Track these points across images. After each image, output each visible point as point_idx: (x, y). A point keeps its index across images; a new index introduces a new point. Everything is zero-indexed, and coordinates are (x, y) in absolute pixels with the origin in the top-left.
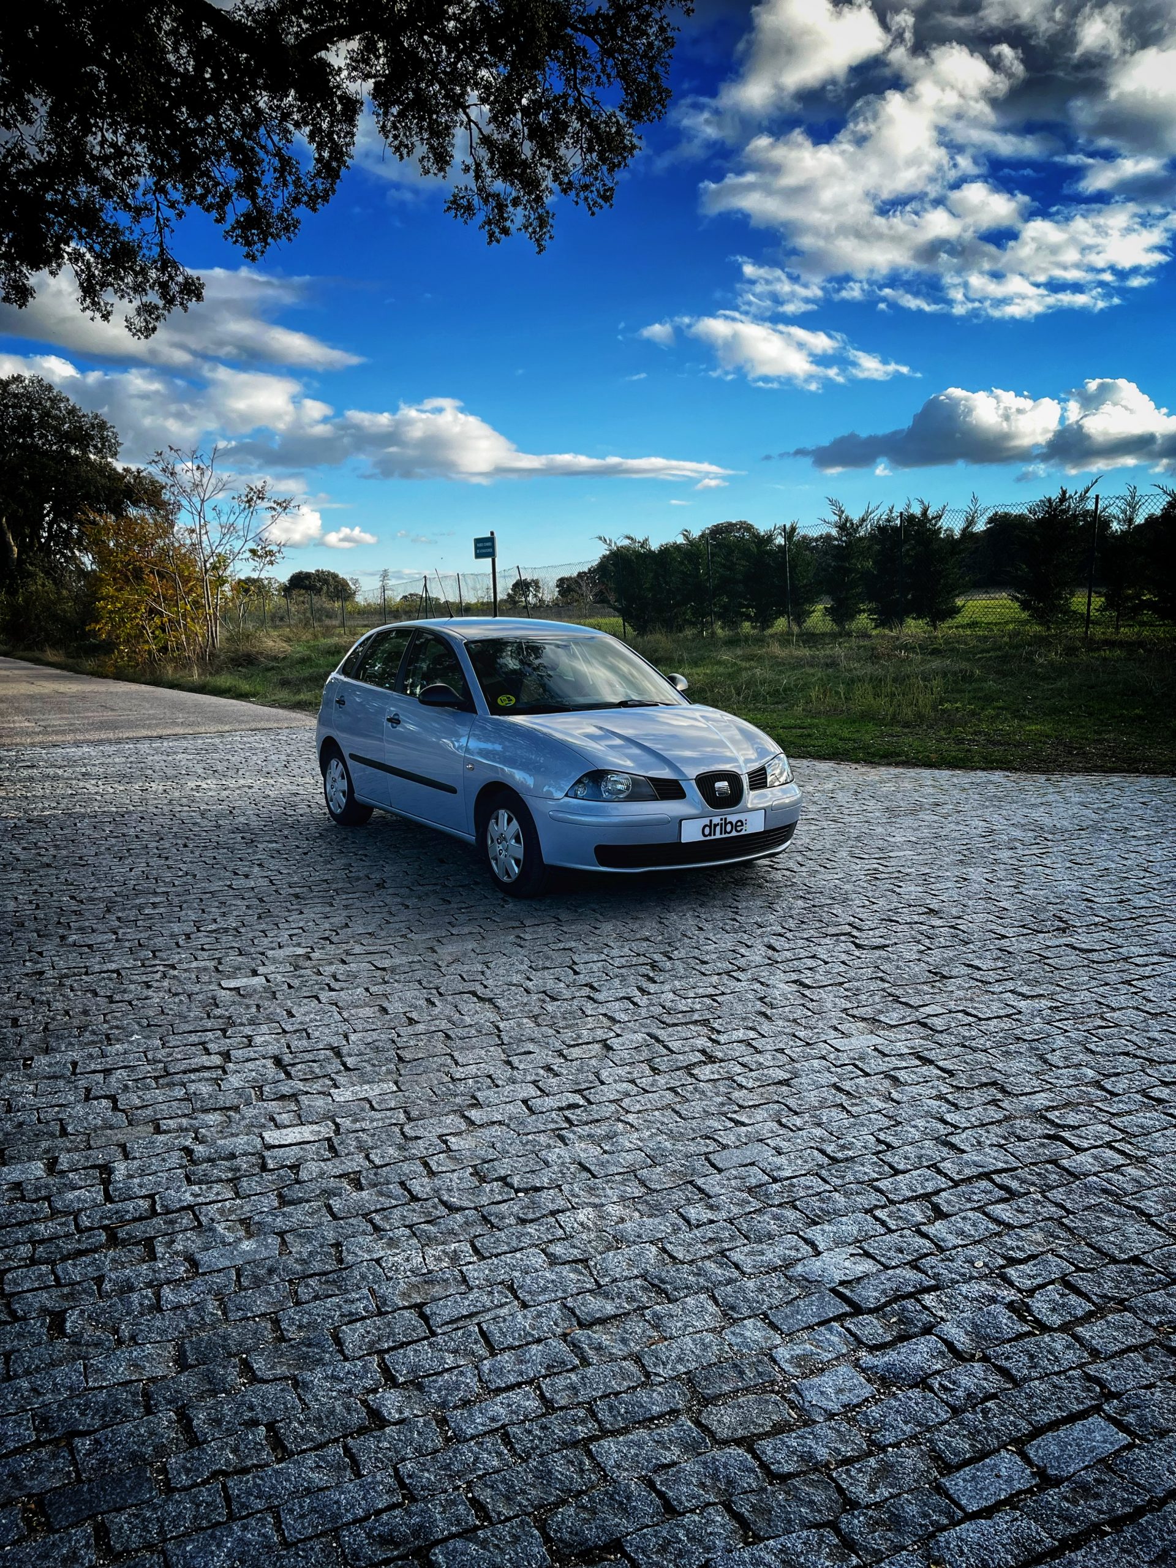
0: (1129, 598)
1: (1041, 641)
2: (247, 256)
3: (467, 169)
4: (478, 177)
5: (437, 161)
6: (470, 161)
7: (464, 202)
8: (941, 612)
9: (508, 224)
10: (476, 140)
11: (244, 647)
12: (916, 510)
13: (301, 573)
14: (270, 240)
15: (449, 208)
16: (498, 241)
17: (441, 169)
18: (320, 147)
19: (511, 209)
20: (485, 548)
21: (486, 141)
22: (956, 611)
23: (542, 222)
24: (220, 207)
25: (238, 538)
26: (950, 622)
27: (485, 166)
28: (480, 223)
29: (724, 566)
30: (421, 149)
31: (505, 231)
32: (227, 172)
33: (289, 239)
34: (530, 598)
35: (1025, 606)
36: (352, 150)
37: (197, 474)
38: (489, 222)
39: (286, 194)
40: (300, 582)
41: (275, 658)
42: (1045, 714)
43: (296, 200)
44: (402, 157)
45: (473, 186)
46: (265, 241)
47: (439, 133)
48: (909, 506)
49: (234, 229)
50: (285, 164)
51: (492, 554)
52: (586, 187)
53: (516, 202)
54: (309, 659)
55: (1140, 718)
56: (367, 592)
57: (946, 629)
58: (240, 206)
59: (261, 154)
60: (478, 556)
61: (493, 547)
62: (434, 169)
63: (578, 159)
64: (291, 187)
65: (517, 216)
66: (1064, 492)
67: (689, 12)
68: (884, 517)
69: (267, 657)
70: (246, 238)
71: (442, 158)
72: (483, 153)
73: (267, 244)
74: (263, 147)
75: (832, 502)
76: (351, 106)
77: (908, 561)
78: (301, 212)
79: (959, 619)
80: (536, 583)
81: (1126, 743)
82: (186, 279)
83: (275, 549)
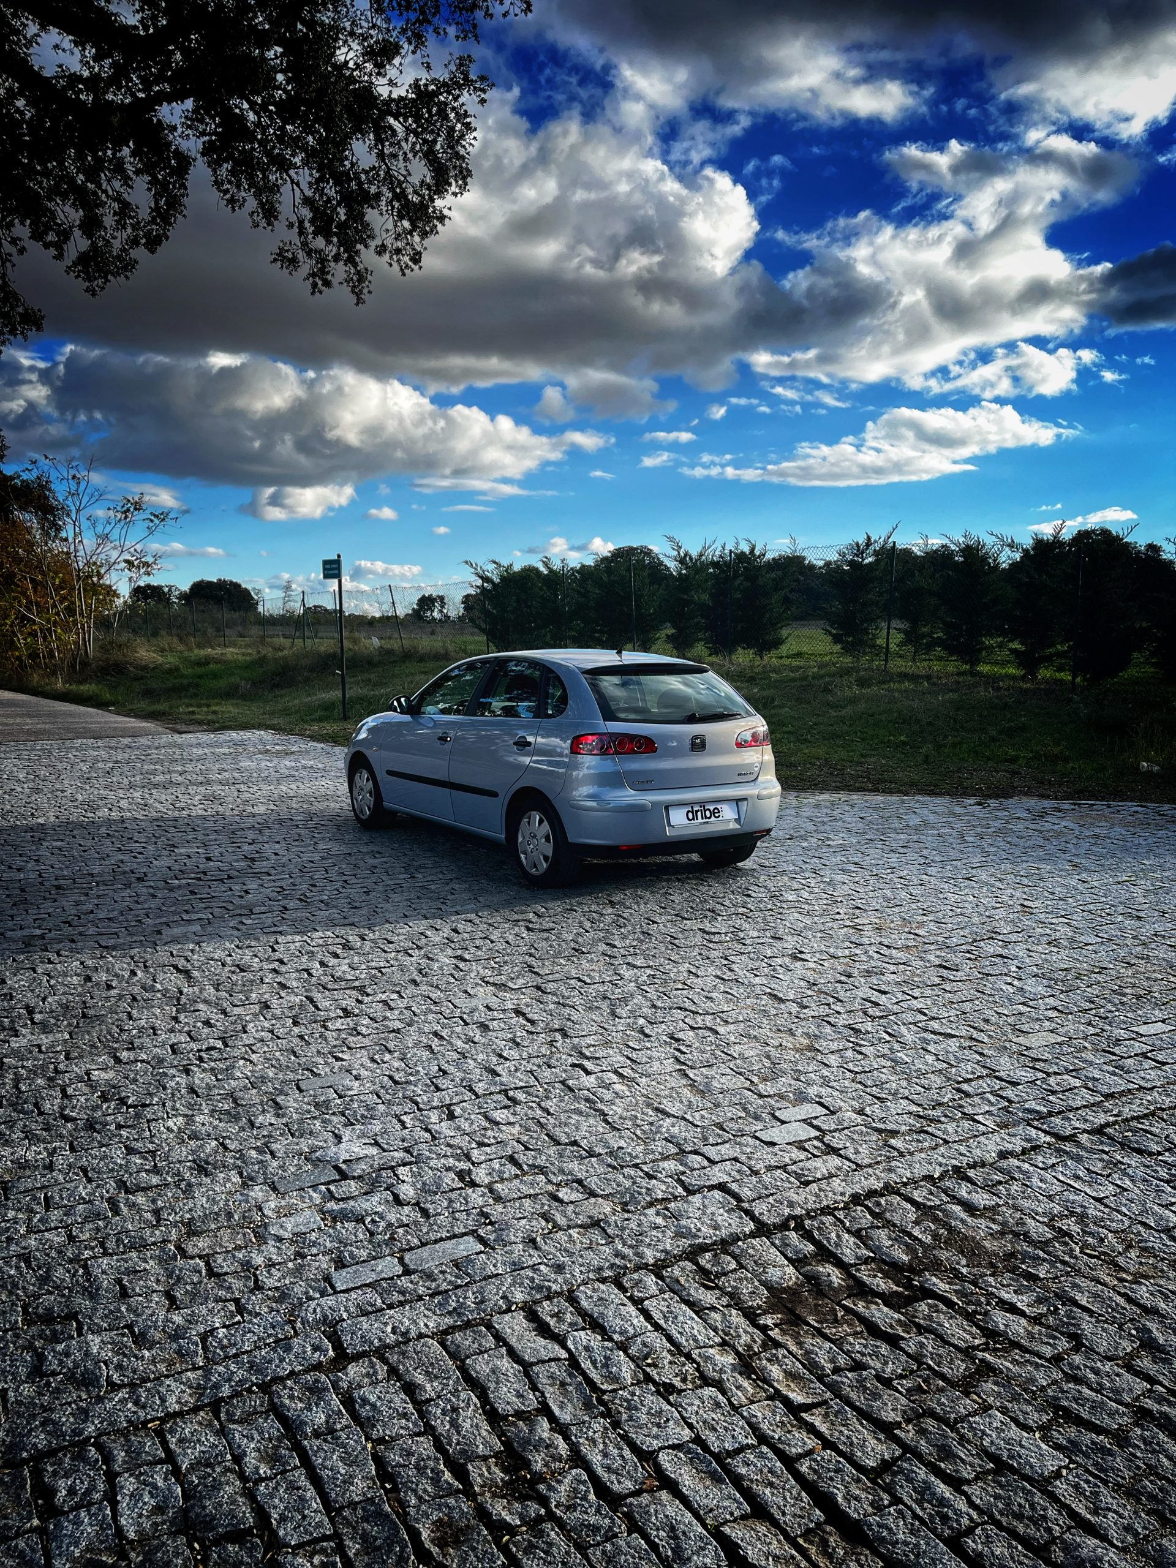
0: (923, 636)
1: (845, 672)
2: (87, 290)
3: (291, 226)
4: (301, 233)
5: (265, 217)
6: (293, 219)
7: (290, 255)
8: (766, 644)
9: (329, 277)
10: (298, 201)
11: (116, 656)
12: (746, 549)
13: (202, 582)
14: (110, 277)
15: (275, 260)
16: (320, 292)
17: (269, 224)
18: (157, 197)
19: (332, 264)
20: (332, 569)
21: (307, 201)
22: (777, 643)
23: (361, 278)
24: (58, 246)
25: (115, 548)
26: (774, 653)
27: (307, 224)
28: (305, 275)
29: (579, 593)
30: (252, 203)
31: (327, 284)
32: (69, 213)
33: (127, 277)
34: (435, 614)
35: (837, 639)
36: (185, 200)
37: (73, 484)
38: (314, 275)
39: (125, 236)
40: (202, 591)
41: (145, 668)
42: (824, 739)
43: (135, 242)
44: (234, 210)
45: (297, 241)
46: (106, 278)
47: (266, 192)
48: (737, 544)
49: (75, 264)
50: (125, 209)
51: (338, 576)
52: (398, 251)
53: (337, 258)
54: (177, 669)
55: (904, 743)
56: (270, 602)
57: (771, 659)
58: (79, 243)
59: (104, 197)
60: (326, 576)
61: (339, 569)
62: (263, 223)
63: (390, 225)
64: (129, 230)
65: (339, 271)
66: (869, 538)
67: (483, 101)
68: (718, 553)
69: (136, 667)
70: (87, 273)
71: (270, 213)
72: (306, 213)
73: (107, 281)
74: (105, 192)
75: (671, 539)
76: (184, 162)
77: (738, 595)
78: (139, 253)
79: (784, 649)
80: (442, 598)
81: (883, 766)
82: (26, 310)
83: (150, 560)
